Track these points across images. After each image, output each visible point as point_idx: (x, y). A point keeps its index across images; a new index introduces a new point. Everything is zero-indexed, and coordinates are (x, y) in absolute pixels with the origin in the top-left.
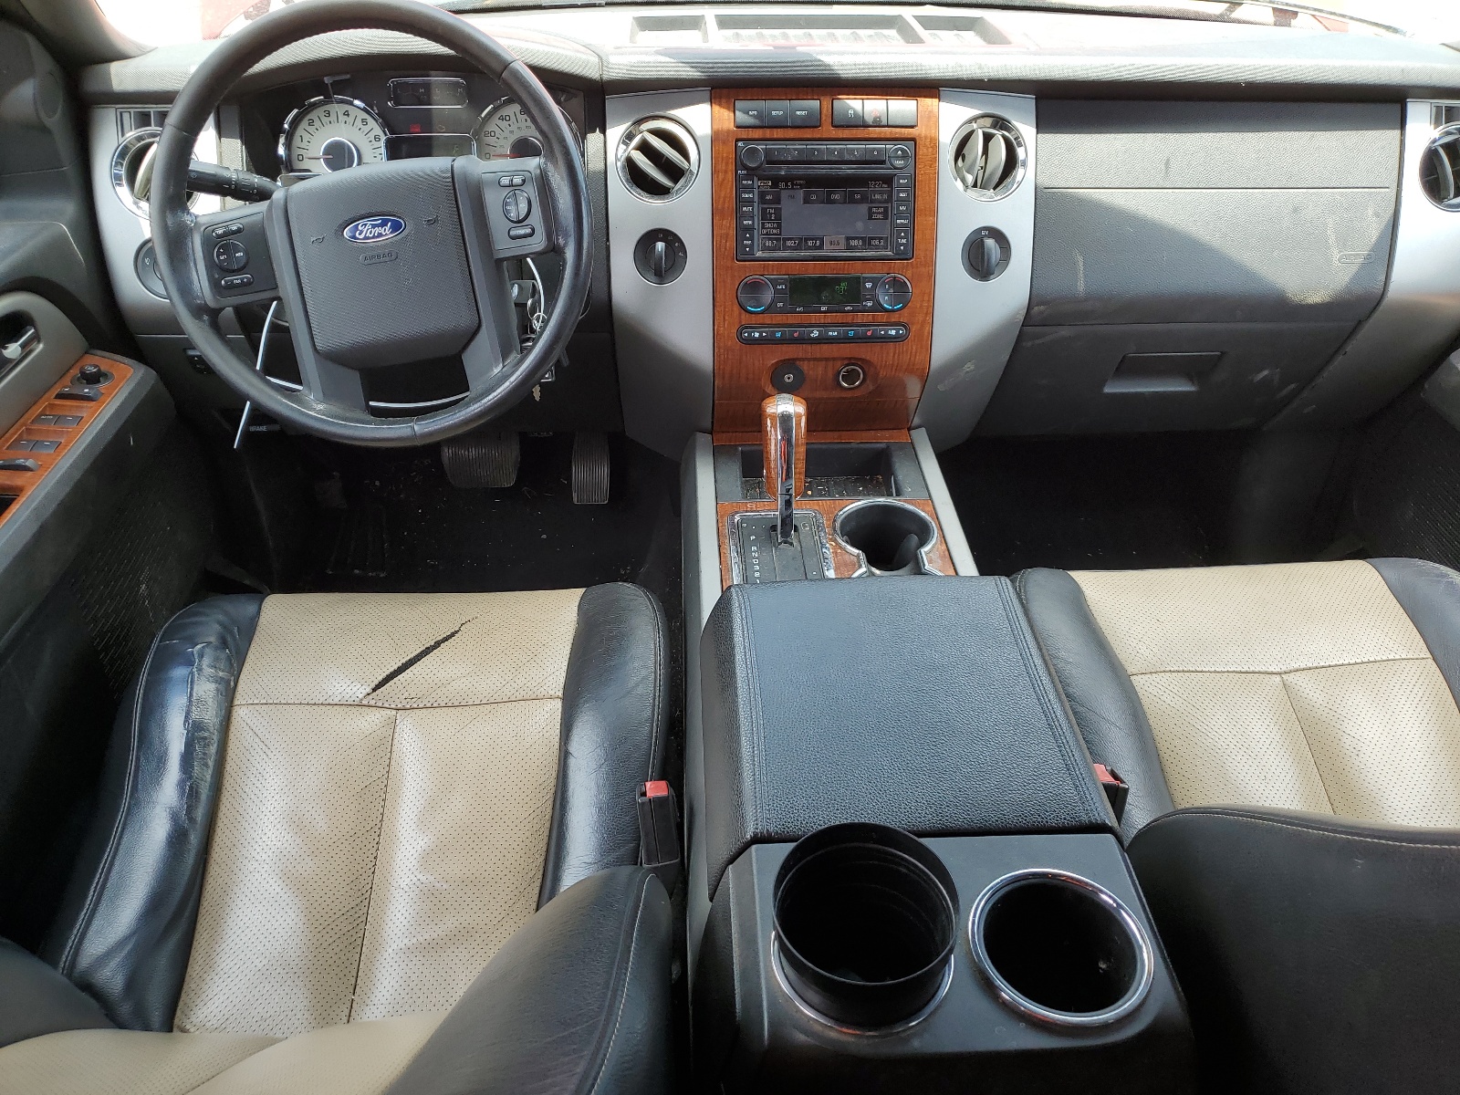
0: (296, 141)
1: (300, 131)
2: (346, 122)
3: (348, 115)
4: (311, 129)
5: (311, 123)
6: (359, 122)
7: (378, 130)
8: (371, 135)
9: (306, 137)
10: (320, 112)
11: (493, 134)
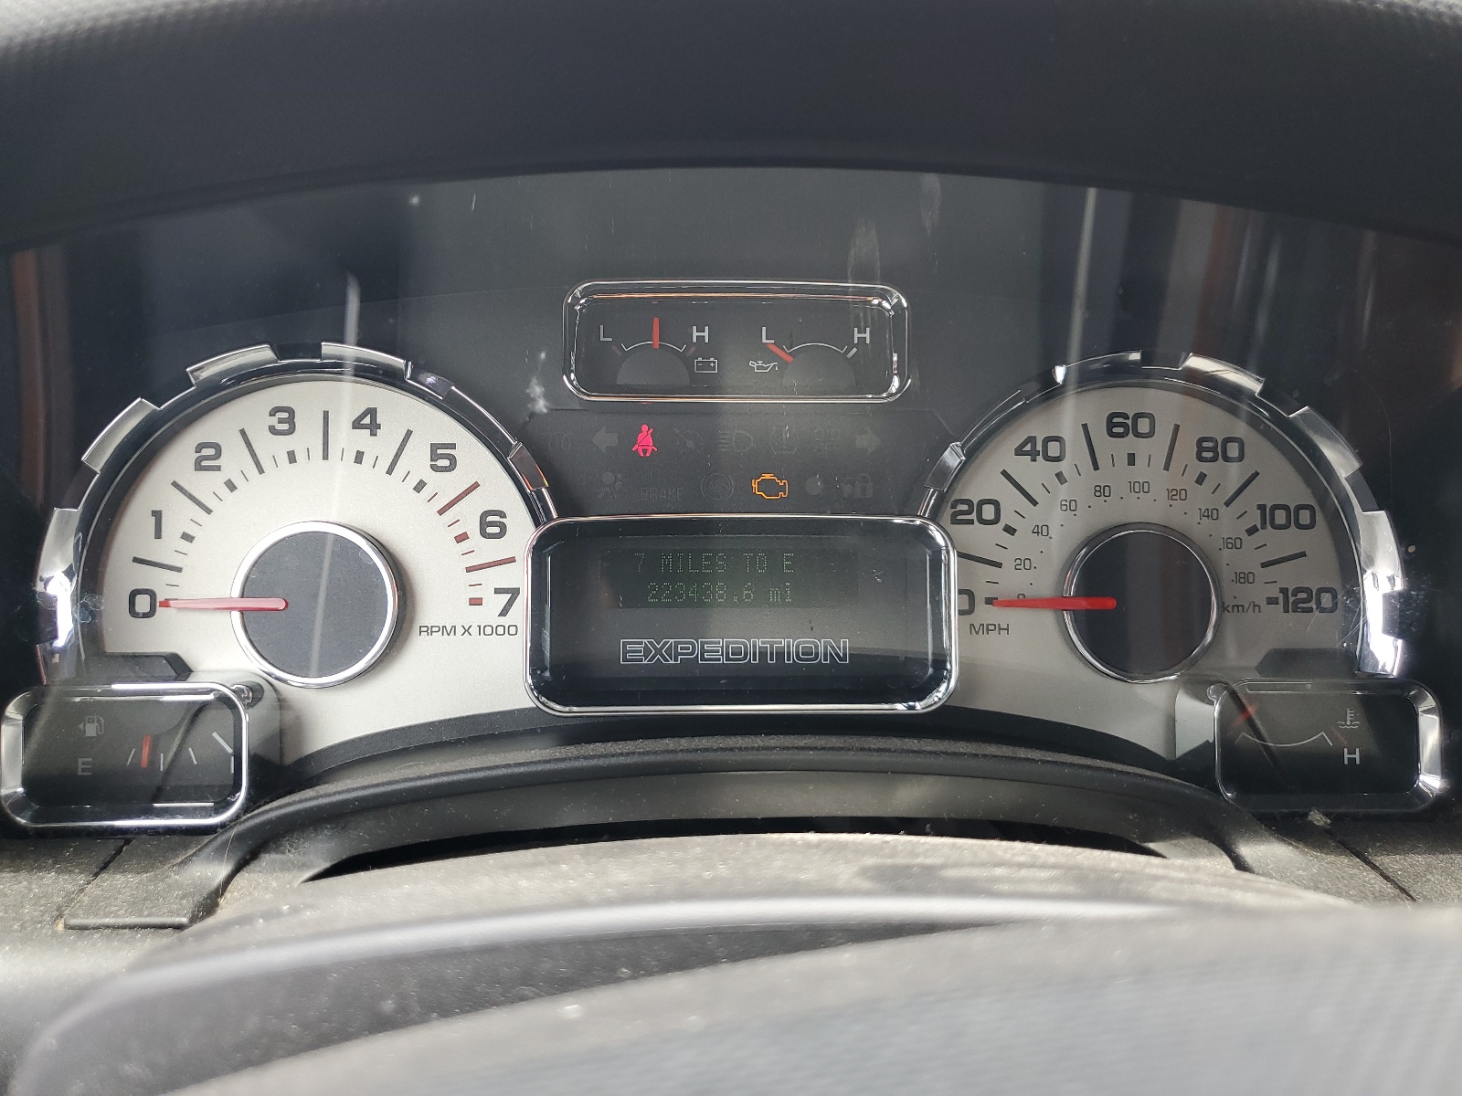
0: (132, 533)
1: (155, 490)
2: (359, 457)
3: (374, 428)
4: (205, 484)
5: (208, 458)
6: (417, 460)
7: (500, 492)
8: (468, 515)
9: (179, 515)
10: (252, 410)
11: (988, 512)
